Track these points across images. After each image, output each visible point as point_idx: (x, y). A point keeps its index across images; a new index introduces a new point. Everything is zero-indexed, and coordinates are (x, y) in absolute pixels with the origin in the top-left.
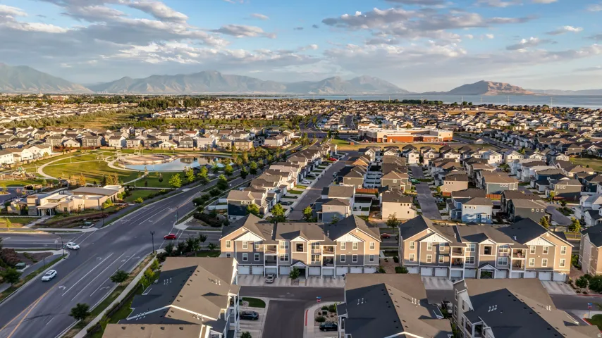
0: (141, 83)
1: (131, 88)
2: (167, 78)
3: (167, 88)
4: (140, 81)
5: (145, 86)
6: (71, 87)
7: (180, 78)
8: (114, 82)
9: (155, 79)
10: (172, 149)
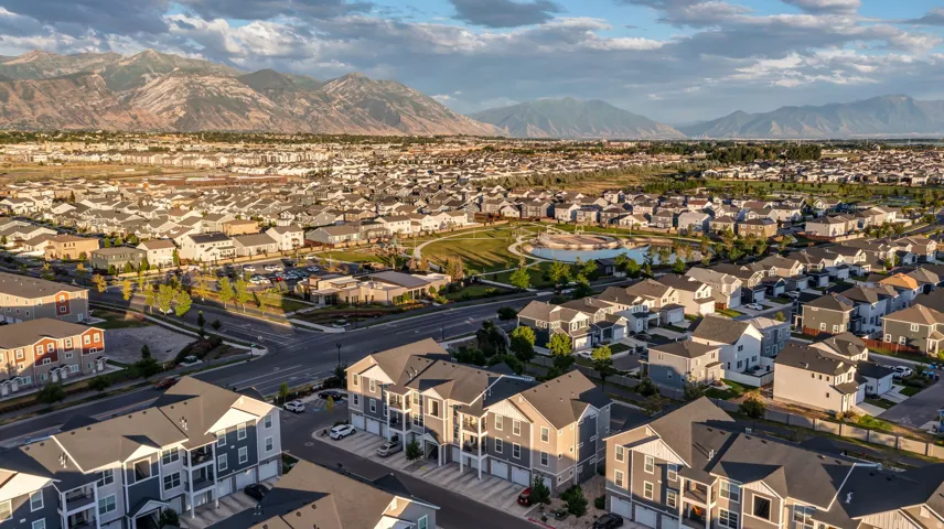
0: (763, 120)
1: (743, 130)
2: (808, 112)
3: (806, 128)
4: (760, 117)
5: (768, 125)
6: (655, 129)
7: (831, 111)
8: (718, 121)
9: (787, 114)
10: (635, 228)
